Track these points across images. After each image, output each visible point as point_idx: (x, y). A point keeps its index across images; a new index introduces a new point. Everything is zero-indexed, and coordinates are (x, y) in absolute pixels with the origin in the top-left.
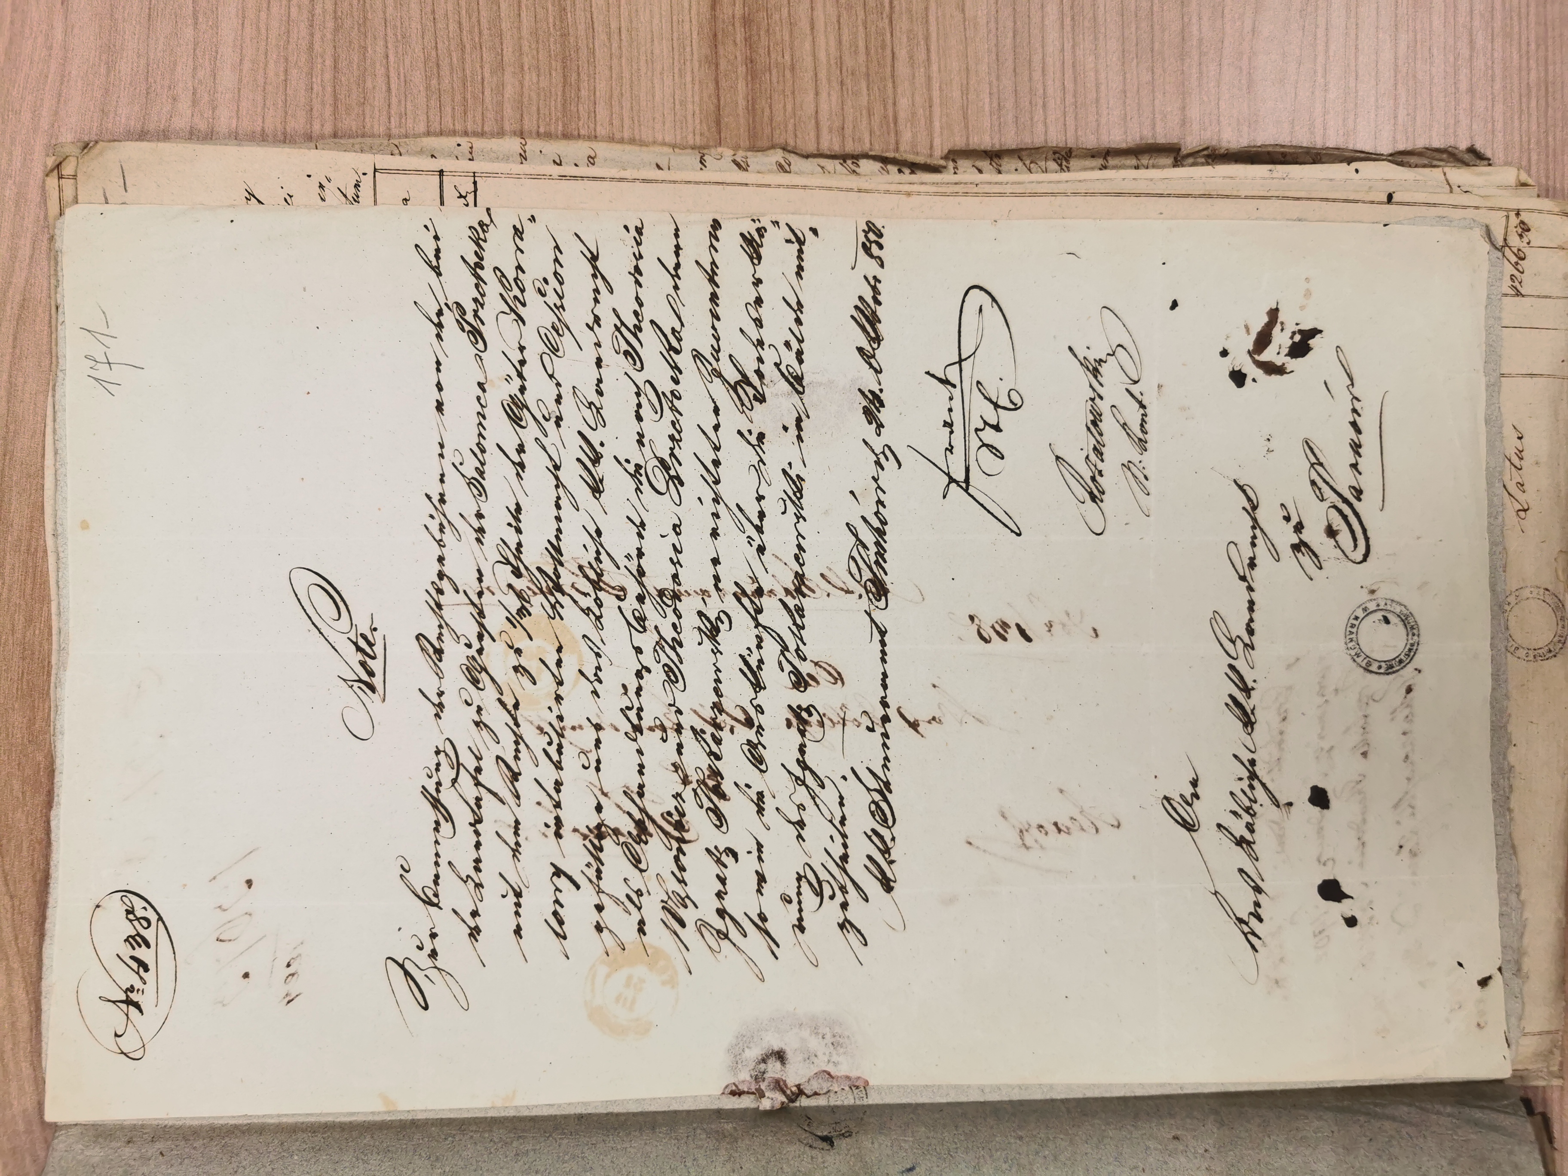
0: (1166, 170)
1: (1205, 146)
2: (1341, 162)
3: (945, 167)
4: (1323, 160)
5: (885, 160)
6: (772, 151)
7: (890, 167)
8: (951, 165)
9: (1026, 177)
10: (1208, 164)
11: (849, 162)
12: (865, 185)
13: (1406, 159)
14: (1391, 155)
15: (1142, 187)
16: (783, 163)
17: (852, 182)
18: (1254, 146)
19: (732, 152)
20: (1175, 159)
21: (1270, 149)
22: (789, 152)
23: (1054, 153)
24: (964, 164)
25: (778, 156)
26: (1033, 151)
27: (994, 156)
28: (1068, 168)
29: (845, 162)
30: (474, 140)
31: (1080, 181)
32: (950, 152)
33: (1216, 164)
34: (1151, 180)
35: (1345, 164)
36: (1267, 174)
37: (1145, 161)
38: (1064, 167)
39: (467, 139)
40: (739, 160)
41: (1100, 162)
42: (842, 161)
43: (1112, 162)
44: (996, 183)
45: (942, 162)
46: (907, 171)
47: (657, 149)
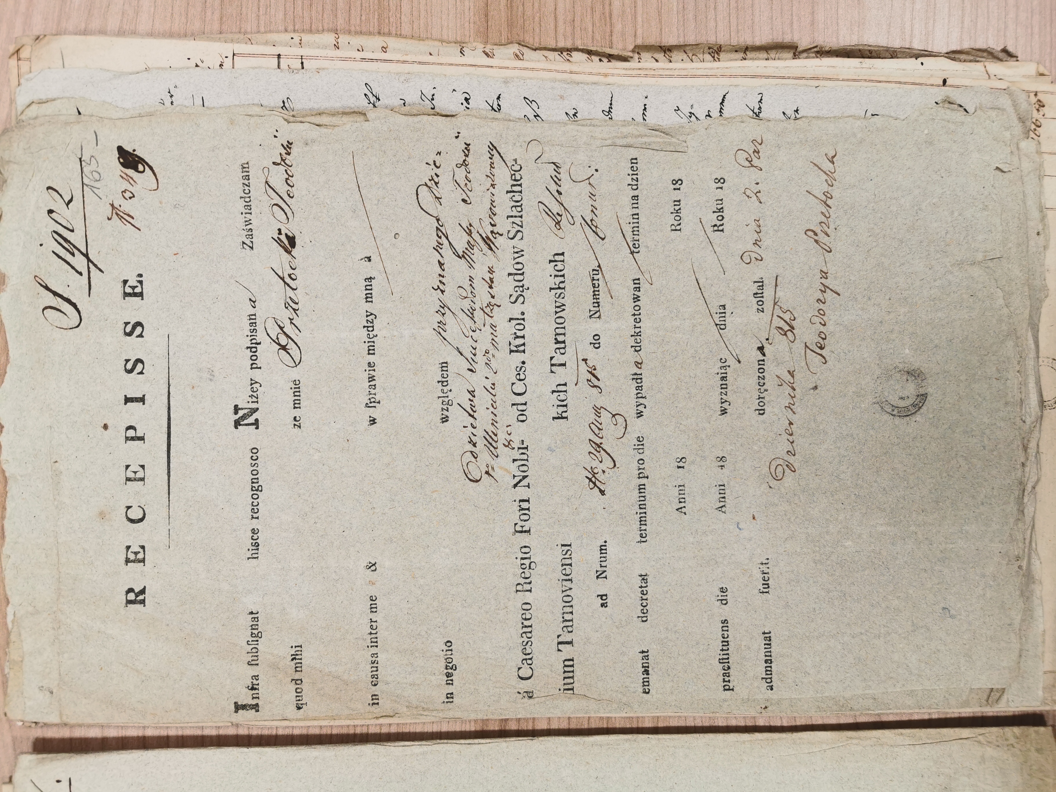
0: (787, 61)
1: (814, 45)
2: (911, 57)
3: (632, 57)
4: (898, 56)
5: (590, 53)
6: (511, 45)
7: (593, 57)
8: (636, 56)
9: (689, 65)
10: (817, 57)
11: (565, 53)
12: (574, 68)
13: (957, 56)
14: (947, 53)
15: (769, 72)
16: (519, 54)
17: (567, 66)
18: (850, 46)
19: (483, 46)
20: (794, 53)
21: (861, 48)
22: (523, 46)
23: (709, 48)
24: (646, 56)
25: (515, 48)
26: (694, 47)
27: (667, 50)
28: (719, 59)
29: (562, 53)
30: (302, 35)
31: (727, 68)
32: (635, 47)
33: (823, 57)
34: (777, 68)
35: (914, 59)
36: (859, 65)
37: (773, 54)
38: (716, 58)
39: (298, 34)
40: (487, 51)
41: (741, 55)
42: (560, 53)
43: (750, 55)
44: (668, 69)
45: (630, 54)
46: (605, 60)
47: (431, 43)
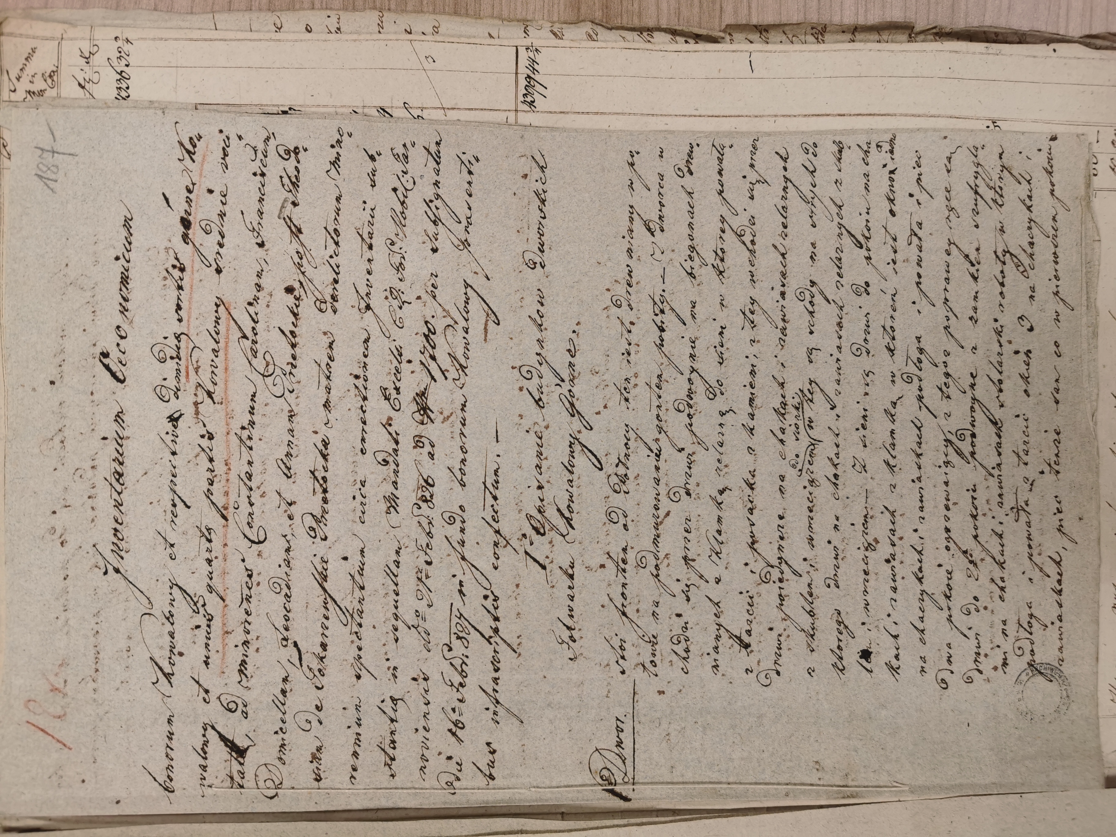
0: (902, 44)
1: (933, 25)
2: (1042, 42)
3: (723, 38)
4: (1028, 40)
5: (674, 33)
6: (583, 24)
7: (678, 38)
8: (728, 38)
9: (789, 48)
10: (936, 41)
11: (645, 34)
13: (1093, 41)
14: (1081, 38)
16: (592, 33)
18: (972, 26)
19: (550, 24)
20: (910, 35)
21: (986, 29)
22: (597, 24)
23: (812, 28)
24: (738, 36)
25: (587, 27)
26: (795, 26)
27: (763, 30)
28: (823, 41)
29: (642, 33)
32: (727, 26)
33: (943, 40)
34: (892, 51)
35: (1045, 45)
36: (984, 50)
37: (885, 36)
38: (820, 40)
40: (555, 30)
41: (849, 36)
42: (639, 33)
43: (859, 36)
45: (722, 34)
46: (692, 41)
47: (490, 21)
